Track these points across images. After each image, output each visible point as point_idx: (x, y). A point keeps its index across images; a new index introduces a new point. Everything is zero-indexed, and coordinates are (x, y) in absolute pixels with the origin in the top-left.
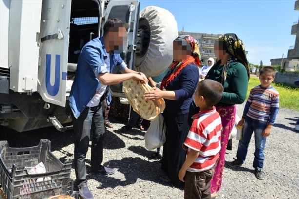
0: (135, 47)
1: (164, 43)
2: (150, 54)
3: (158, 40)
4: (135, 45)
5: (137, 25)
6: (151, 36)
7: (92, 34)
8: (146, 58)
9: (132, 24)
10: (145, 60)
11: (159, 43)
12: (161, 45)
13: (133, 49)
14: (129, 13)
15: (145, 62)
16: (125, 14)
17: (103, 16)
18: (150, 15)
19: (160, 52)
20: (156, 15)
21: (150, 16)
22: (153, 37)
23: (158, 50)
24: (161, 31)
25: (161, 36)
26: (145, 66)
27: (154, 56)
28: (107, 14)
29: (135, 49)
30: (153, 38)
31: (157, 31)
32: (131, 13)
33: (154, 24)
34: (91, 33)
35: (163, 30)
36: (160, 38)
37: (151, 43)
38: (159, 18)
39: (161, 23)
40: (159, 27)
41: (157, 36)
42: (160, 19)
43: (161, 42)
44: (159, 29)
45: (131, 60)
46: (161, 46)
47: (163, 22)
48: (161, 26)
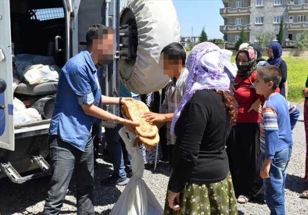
0: (117, 54)
1: (157, 45)
2: (140, 61)
3: (149, 42)
4: (117, 52)
5: (117, 22)
6: (138, 36)
7: (59, 39)
8: (135, 69)
9: (111, 20)
10: (135, 71)
11: (150, 46)
12: (152, 48)
13: (115, 57)
14: (106, 5)
15: (135, 74)
16: (100, 7)
17: (71, 11)
18: (136, 4)
19: (153, 58)
20: (144, 4)
21: (137, 6)
22: (141, 37)
23: (150, 56)
24: (152, 28)
25: (152, 36)
26: (136, 79)
27: (145, 65)
28: (76, 8)
29: (118, 57)
30: (141, 40)
31: (146, 28)
32: (108, 5)
33: (141, 18)
34: (57, 37)
35: (154, 26)
36: (150, 38)
37: (139, 46)
38: (148, 9)
39: (151, 16)
40: (147, 22)
41: (146, 36)
42: (150, 11)
43: (152, 44)
44: (148, 26)
45: (114, 72)
46: (153, 50)
47: (153, 15)
48: (150, 21)
